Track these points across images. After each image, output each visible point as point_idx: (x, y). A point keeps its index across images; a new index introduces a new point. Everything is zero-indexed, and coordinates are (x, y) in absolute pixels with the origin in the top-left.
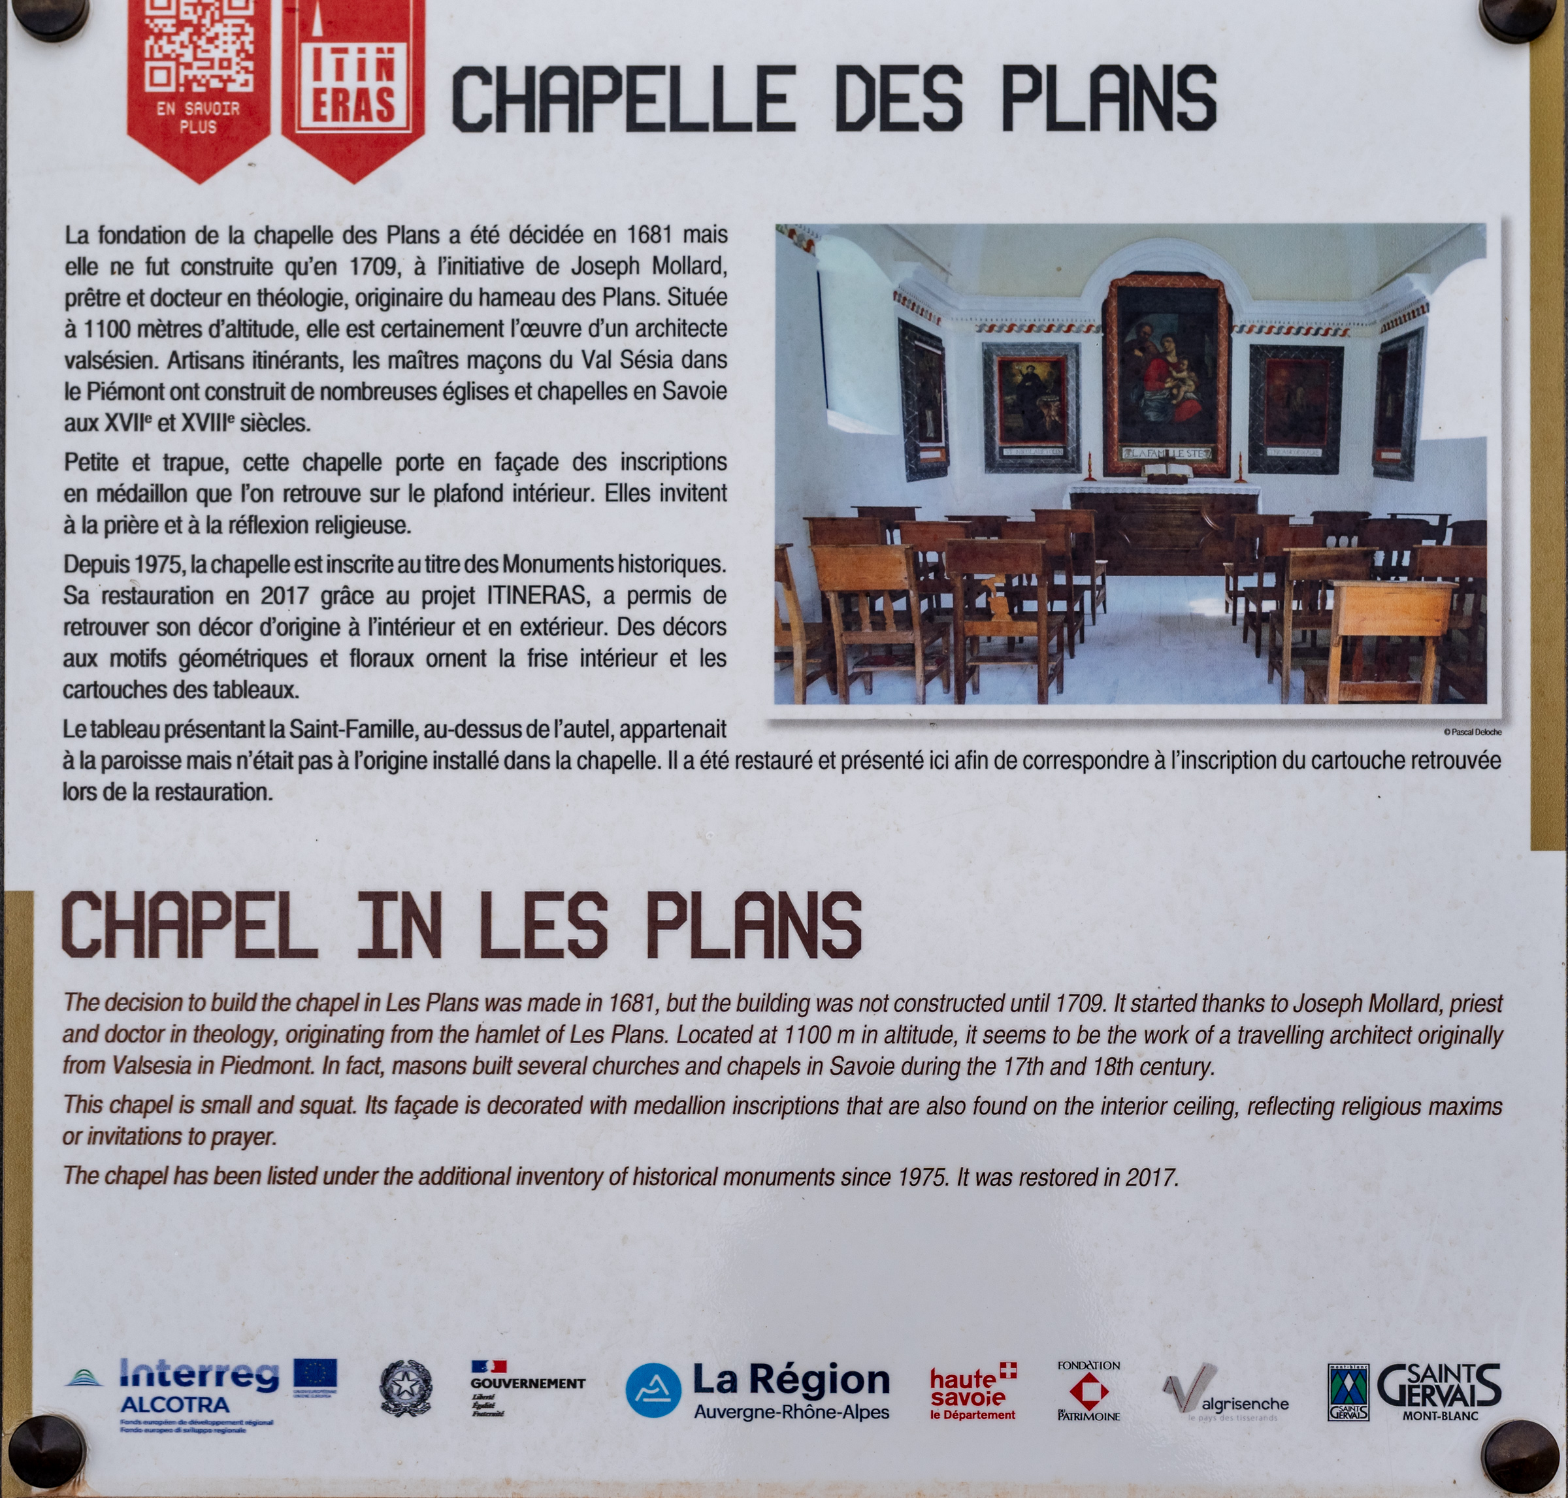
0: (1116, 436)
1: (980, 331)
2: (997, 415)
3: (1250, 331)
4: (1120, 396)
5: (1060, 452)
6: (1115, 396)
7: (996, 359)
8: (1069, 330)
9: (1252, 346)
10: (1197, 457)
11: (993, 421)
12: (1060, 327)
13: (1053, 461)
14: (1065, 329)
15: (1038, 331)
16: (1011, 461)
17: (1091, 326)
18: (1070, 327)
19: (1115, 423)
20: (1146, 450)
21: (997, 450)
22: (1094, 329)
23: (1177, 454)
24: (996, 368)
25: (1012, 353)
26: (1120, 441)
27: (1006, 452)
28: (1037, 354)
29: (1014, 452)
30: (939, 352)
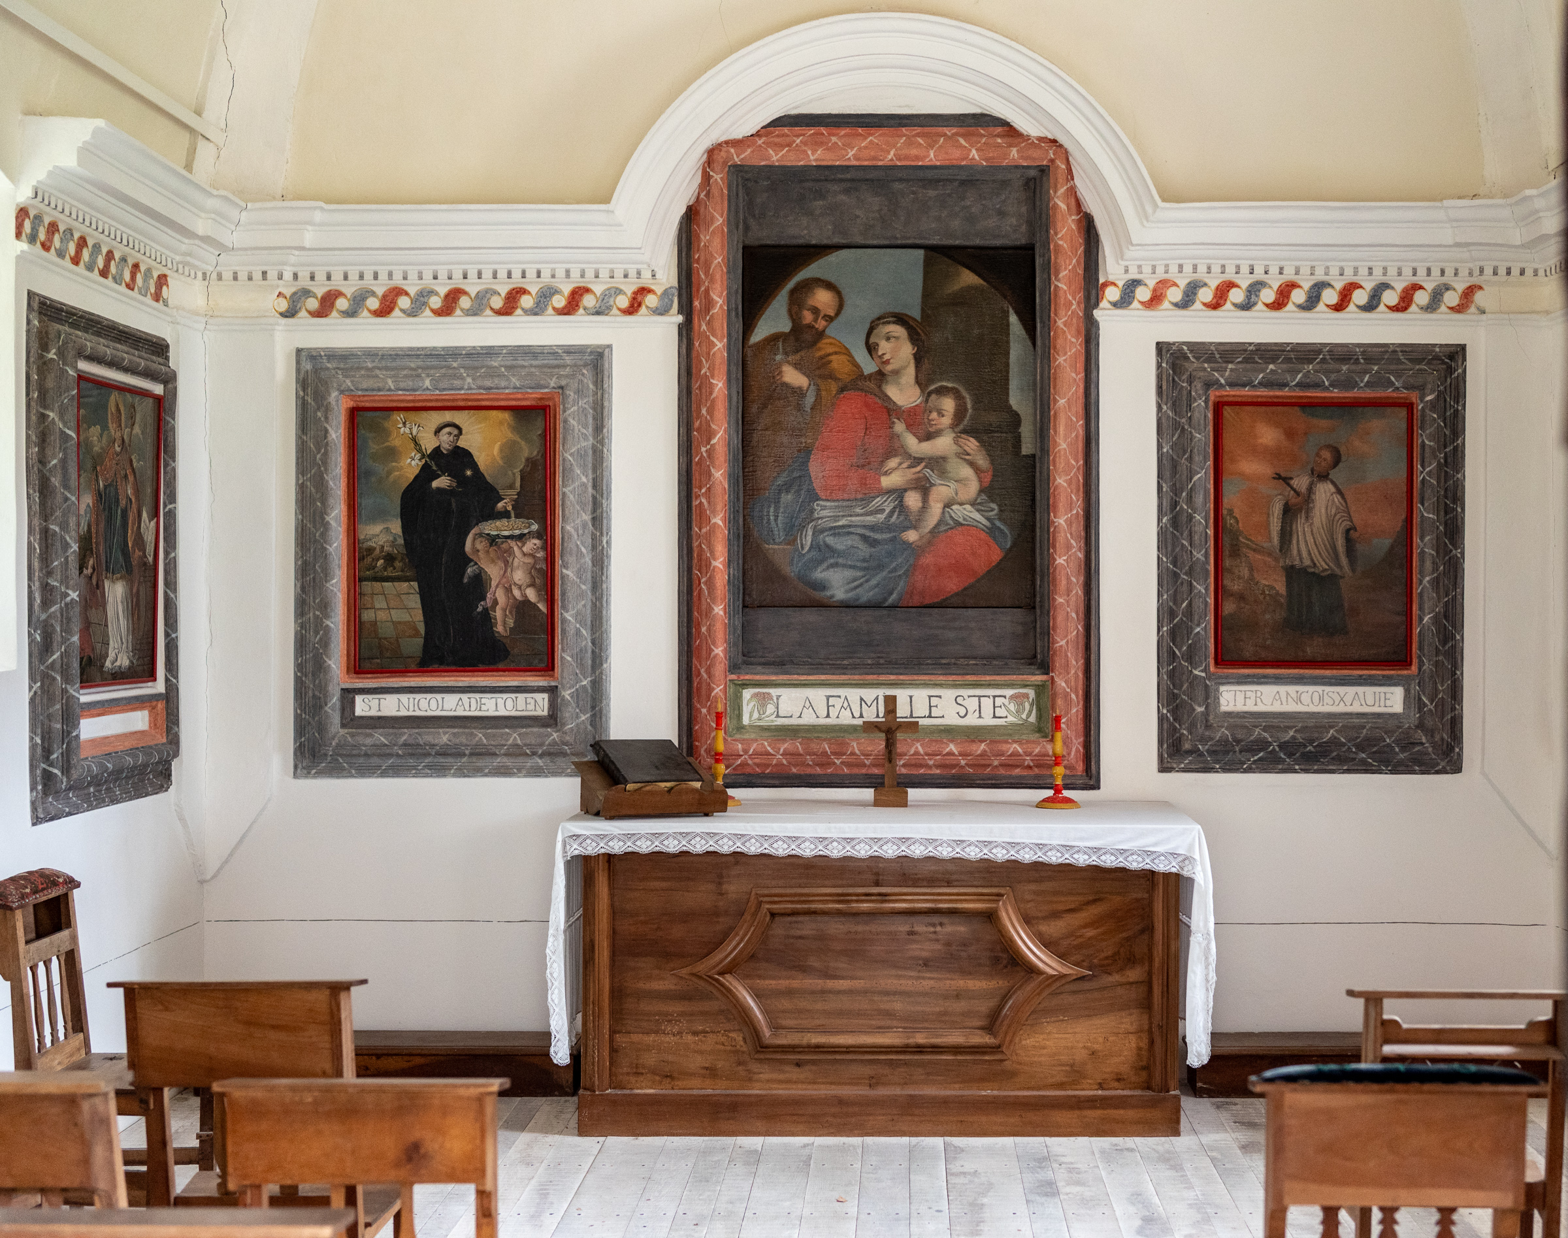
0: (719, 651)
1: (290, 314)
2: (338, 584)
3: (1155, 300)
4: (732, 521)
5: (538, 705)
6: (718, 520)
7: (339, 405)
8: (572, 305)
9: (1161, 348)
10: (988, 721)
11: (325, 607)
12: (547, 294)
13: (514, 737)
14: (559, 301)
15: (474, 312)
16: (380, 737)
17: (643, 291)
18: (577, 294)
19: (719, 610)
20: (818, 695)
21: (335, 699)
22: (651, 300)
23: (921, 709)
24: (337, 434)
25: (390, 387)
26: (733, 668)
27: (364, 706)
28: (469, 385)
29: (391, 705)
30: (158, 389)
